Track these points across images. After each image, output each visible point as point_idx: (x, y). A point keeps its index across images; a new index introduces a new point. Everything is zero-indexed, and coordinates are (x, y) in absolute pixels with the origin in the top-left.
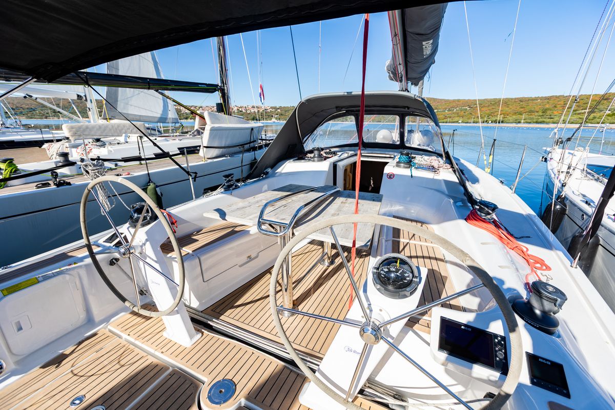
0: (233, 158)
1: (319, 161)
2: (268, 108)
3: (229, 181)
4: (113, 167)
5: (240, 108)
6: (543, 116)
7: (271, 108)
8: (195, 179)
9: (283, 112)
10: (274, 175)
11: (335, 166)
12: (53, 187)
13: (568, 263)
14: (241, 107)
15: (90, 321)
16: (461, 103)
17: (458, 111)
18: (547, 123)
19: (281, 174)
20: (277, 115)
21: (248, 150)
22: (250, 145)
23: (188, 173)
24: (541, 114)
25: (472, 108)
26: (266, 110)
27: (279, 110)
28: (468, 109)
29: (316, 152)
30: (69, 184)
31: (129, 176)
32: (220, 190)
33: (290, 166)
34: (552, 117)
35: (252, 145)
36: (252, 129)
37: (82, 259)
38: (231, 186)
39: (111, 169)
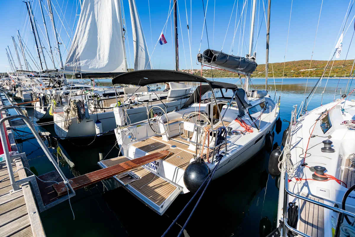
0: (178, 101)
1: (204, 104)
2: (201, 70)
3: (177, 109)
4: (141, 103)
5: (185, 71)
8: (167, 108)
9: (209, 72)
10: (190, 108)
11: (209, 106)
12: (129, 109)
15: (147, 136)
16: (337, 62)
17: (334, 69)
19: (192, 107)
20: (206, 74)
21: (184, 98)
22: (185, 96)
23: (165, 106)
25: (346, 66)
26: (199, 71)
27: (207, 72)
28: (343, 67)
29: (203, 101)
30: (133, 108)
32: (174, 111)
33: (195, 105)
35: (186, 96)
36: (186, 90)
37: (147, 123)
38: (177, 110)
39: (141, 104)
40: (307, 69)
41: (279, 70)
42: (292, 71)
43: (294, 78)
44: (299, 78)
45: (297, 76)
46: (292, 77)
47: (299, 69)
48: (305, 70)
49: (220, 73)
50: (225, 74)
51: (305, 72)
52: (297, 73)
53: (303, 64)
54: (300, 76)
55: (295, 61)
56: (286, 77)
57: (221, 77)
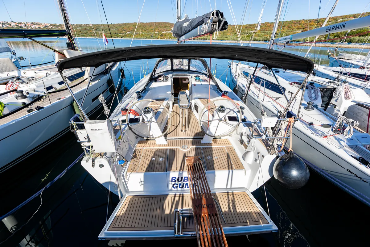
1: (166, 81)
6: (223, 36)
7: (51, 25)
13: (242, 103)
14: (19, 23)
18: (225, 40)
24: (223, 35)
31: (65, 98)
34: (227, 37)
40: (167, 31)
41: (145, 30)
42: (156, 33)
43: (159, 40)
44: (164, 40)
45: (161, 38)
46: (158, 39)
47: (161, 31)
48: (166, 32)
49: (80, 30)
50: (88, 33)
51: (166, 33)
52: (160, 35)
53: (163, 26)
54: (164, 38)
55: (157, 22)
56: (153, 39)
57: (84, 36)
